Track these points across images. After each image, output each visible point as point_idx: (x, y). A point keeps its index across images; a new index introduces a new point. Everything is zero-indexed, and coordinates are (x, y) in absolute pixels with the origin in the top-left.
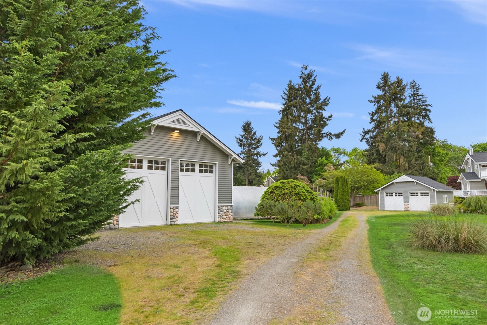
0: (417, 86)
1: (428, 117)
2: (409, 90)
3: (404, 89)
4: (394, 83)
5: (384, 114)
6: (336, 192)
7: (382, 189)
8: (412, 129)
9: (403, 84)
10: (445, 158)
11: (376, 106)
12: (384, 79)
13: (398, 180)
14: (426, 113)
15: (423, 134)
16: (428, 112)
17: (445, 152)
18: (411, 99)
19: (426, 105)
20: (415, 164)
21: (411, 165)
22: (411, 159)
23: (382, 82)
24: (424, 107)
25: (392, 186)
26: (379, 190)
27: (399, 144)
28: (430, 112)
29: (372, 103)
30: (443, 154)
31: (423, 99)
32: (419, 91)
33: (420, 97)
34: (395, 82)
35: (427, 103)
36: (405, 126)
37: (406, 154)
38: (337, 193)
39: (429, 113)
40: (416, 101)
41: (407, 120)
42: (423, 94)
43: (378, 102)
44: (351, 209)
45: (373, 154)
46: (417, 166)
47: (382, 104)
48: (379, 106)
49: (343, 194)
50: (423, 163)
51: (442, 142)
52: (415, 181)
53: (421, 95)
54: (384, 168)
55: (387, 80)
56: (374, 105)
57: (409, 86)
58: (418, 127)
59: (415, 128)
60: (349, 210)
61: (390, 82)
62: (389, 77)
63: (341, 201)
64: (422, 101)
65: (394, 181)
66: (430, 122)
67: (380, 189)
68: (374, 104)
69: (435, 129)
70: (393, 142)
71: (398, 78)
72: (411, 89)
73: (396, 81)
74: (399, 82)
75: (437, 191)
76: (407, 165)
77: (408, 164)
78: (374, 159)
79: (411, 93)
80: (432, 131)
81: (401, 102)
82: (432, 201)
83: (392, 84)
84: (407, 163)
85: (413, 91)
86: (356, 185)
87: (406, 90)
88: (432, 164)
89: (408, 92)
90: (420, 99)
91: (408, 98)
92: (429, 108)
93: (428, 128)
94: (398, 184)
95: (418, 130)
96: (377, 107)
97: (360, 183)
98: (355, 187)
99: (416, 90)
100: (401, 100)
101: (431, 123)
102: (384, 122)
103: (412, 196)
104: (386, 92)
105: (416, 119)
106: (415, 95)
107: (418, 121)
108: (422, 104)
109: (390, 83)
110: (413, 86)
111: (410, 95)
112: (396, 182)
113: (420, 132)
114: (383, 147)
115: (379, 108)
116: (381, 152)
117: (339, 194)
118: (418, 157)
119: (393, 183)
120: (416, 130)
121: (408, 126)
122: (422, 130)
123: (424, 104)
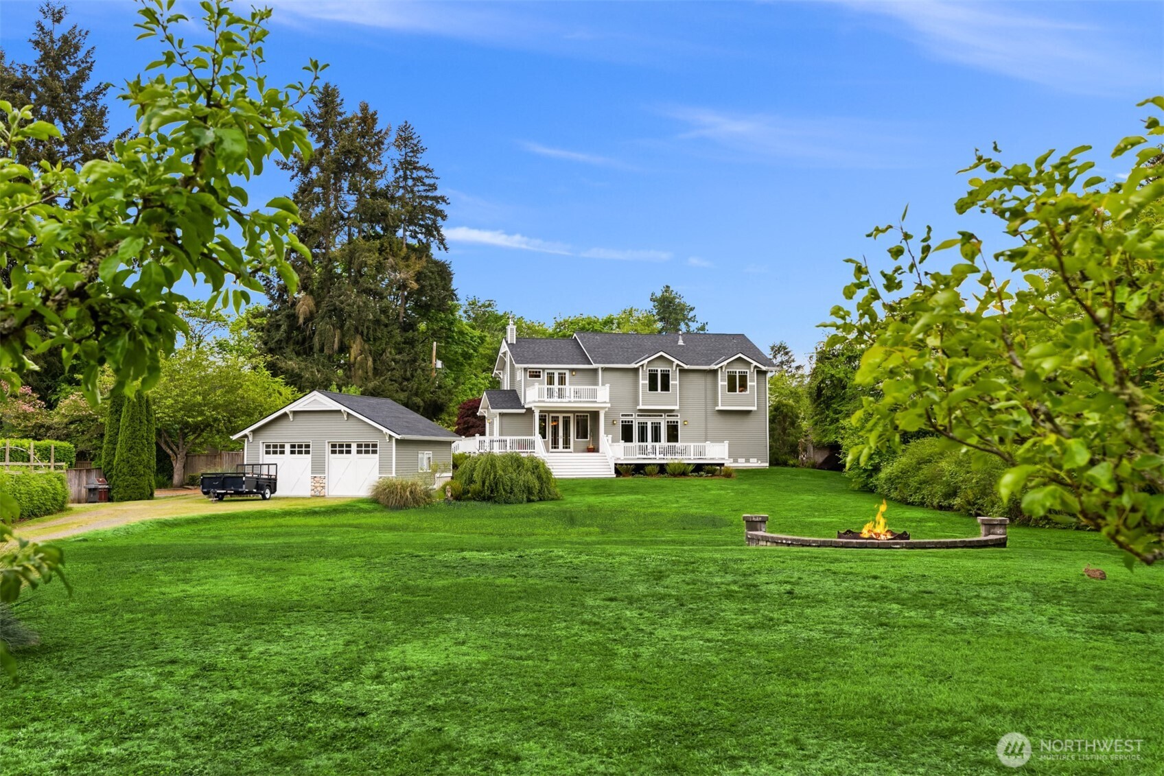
0: (415, 142)
1: (438, 232)
2: (393, 148)
3: (379, 143)
4: (351, 120)
5: (319, 209)
6: (109, 442)
7: (254, 432)
8: (391, 260)
9: (377, 128)
10: (475, 351)
11: (297, 182)
12: (326, 105)
13: (298, 406)
14: (434, 222)
15: (419, 277)
16: (439, 219)
17: (477, 333)
18: (397, 175)
19: (436, 199)
20: (394, 360)
21: (383, 362)
22: (384, 346)
23: (317, 111)
24: (430, 202)
25: (283, 425)
26: (246, 436)
27: (350, 301)
28: (444, 217)
29: (285, 171)
30: (472, 338)
31: (427, 181)
32: (418, 155)
33: (422, 173)
34: (355, 117)
35: (438, 193)
36: (370, 251)
37: (371, 332)
38: (113, 442)
39: (440, 221)
40: (410, 182)
41: (382, 233)
42: (430, 167)
43: (305, 171)
44: (157, 493)
45: (279, 327)
46: (397, 367)
47: (314, 176)
48: (309, 184)
49: (131, 448)
50: (415, 360)
51: (483, 305)
52: (343, 408)
53: (425, 169)
54: (307, 368)
55: (334, 108)
56: (293, 178)
57: (392, 138)
58: (407, 258)
59: (398, 260)
60: (151, 497)
61: (340, 114)
62: (338, 100)
63: (125, 470)
64: (424, 184)
65: (287, 410)
66: (442, 247)
67: (246, 432)
68: (291, 173)
69: (453, 268)
70: (337, 293)
71: (364, 109)
72: (398, 146)
73: (360, 115)
74: (367, 119)
75: (397, 440)
76: (370, 363)
77: (374, 361)
78: (279, 341)
79: (399, 157)
80: (443, 273)
81: (367, 179)
82: (384, 466)
83: (346, 122)
84: (370, 359)
85: (403, 153)
86: (190, 420)
87: (385, 147)
88: (439, 364)
89: (391, 156)
90: (419, 179)
91: (391, 171)
92: (440, 207)
93: (436, 263)
94: (300, 418)
95: (408, 266)
96: (299, 184)
97: (201, 413)
98: (186, 425)
99: (412, 152)
100: (369, 174)
101: (446, 249)
102: (315, 231)
103: (333, 452)
104: (327, 143)
105: (408, 233)
106: (408, 165)
107: (414, 242)
108: (424, 194)
109: (339, 119)
110: (406, 139)
111: (397, 165)
112: (295, 413)
113: (412, 273)
114: (308, 306)
115: (305, 190)
116: (301, 320)
117: (118, 446)
118: (405, 343)
119: (285, 415)
120: (402, 264)
121: (381, 251)
122: (418, 267)
123: (430, 194)
